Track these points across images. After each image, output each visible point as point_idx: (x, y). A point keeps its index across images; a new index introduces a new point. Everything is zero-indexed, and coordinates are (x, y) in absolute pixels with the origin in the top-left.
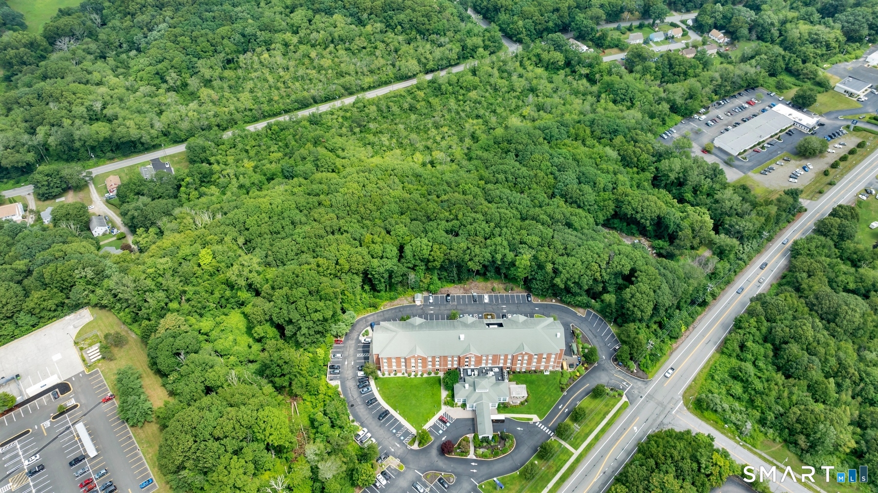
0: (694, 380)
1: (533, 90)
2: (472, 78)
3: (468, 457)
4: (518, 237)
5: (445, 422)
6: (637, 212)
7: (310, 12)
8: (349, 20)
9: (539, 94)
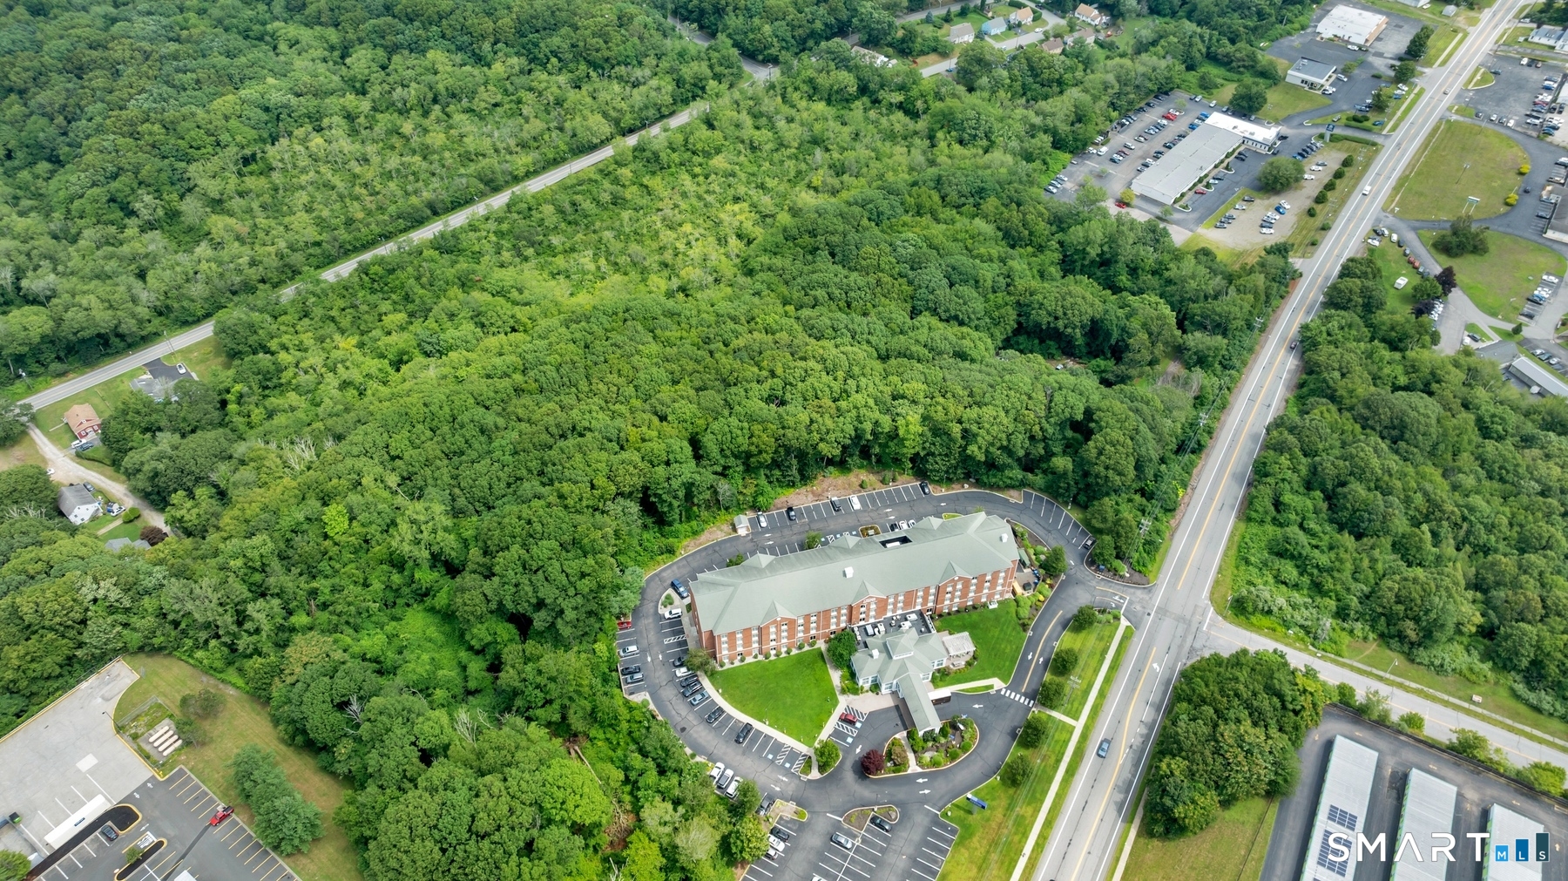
0: (1220, 571)
1: (816, 141)
2: (709, 133)
3: (909, 771)
4: (888, 390)
5: (852, 723)
6: (1056, 318)
7: (380, 52)
8: (459, 58)
9: (830, 147)
